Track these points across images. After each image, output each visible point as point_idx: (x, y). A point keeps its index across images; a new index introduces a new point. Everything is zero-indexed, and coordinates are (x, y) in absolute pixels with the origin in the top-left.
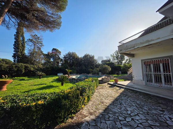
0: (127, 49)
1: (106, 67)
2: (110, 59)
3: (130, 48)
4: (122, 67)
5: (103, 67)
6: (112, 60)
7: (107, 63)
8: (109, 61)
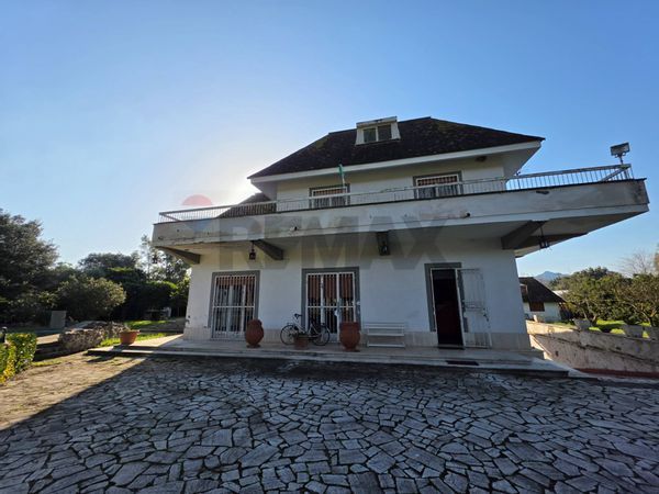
0: (176, 240)
1: (102, 287)
2: (135, 255)
3: (185, 239)
4: (175, 290)
5: (85, 286)
6: (144, 259)
7: (115, 268)
8: (130, 261)
